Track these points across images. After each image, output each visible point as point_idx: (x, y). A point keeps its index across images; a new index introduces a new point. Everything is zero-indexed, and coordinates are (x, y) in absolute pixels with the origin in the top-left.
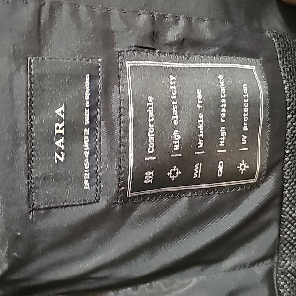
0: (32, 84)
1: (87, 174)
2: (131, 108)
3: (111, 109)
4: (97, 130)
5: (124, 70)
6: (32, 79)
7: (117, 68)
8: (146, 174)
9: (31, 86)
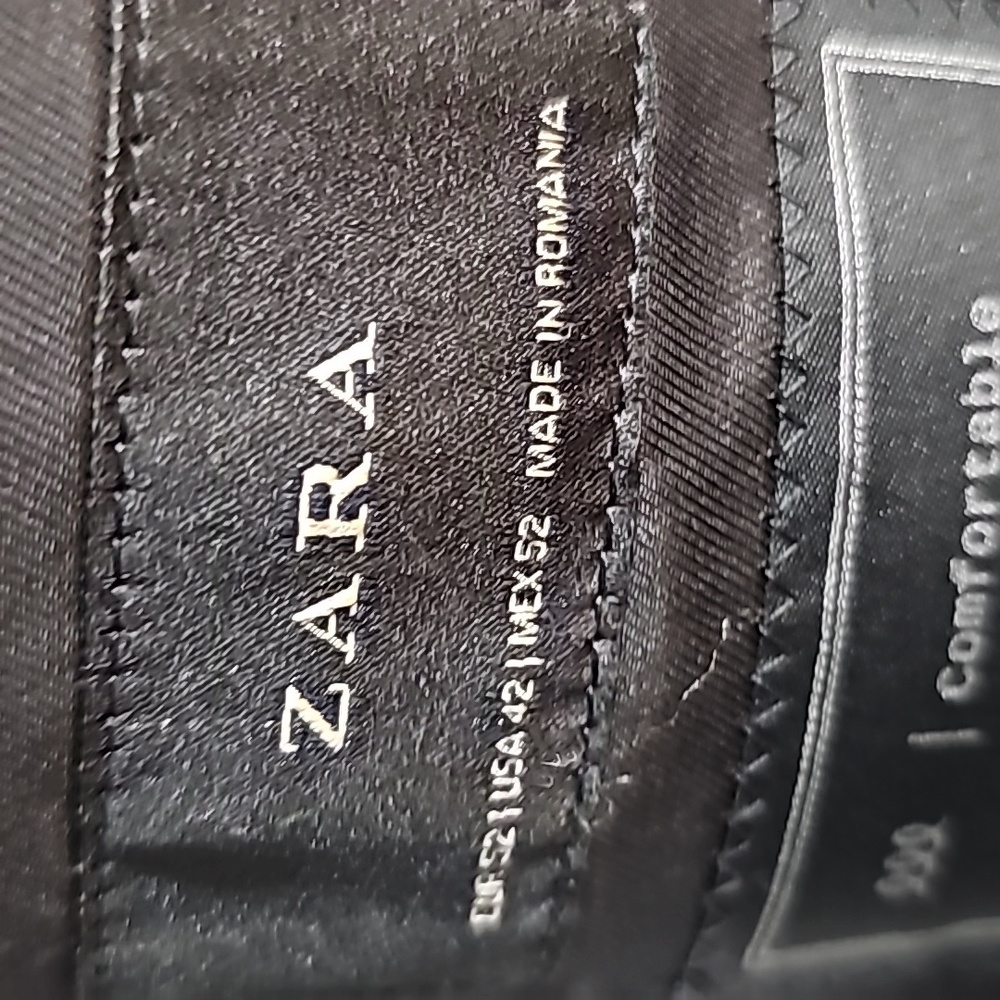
0: (137, 140)
1: (501, 839)
2: (853, 371)
3: (714, 374)
4: (609, 527)
5: (809, 99)
6: (138, 99)
7: (757, 87)
8: (899, 838)
9: (124, 155)
